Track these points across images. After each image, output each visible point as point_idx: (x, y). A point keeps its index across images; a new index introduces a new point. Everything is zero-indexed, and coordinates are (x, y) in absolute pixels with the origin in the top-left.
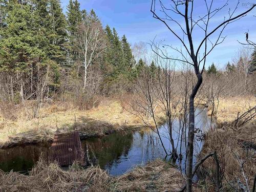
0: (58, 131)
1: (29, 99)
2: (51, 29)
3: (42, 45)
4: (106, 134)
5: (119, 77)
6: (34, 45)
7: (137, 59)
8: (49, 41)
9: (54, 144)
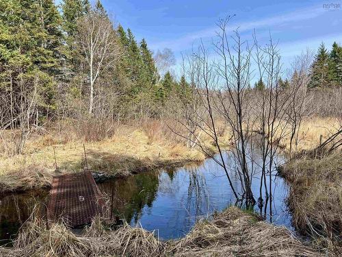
0: (57, 171)
1: (9, 127)
2: (38, 25)
3: (26, 48)
4: (134, 173)
5: (139, 97)
6: (13, 48)
7: (161, 73)
8: (36, 43)
9: (53, 192)
